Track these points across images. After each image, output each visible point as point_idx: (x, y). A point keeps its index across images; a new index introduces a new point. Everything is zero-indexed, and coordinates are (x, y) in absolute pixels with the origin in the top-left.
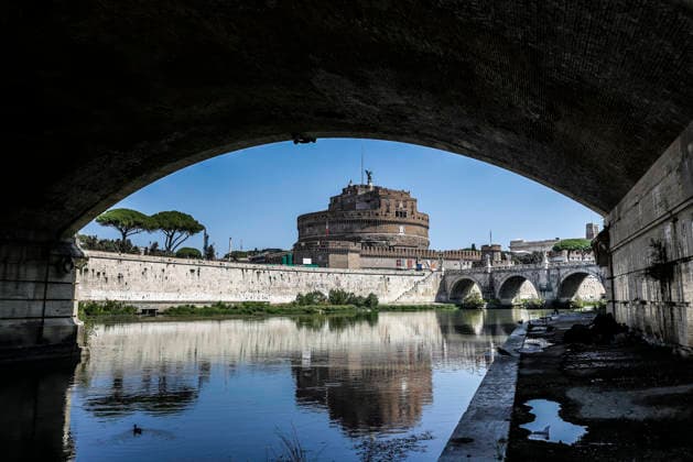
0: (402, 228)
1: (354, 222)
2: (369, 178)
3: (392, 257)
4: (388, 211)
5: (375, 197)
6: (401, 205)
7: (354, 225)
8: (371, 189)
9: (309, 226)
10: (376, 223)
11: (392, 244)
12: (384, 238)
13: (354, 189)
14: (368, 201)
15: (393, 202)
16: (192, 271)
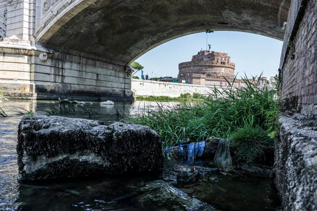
0: (223, 69)
1: (203, 66)
2: (210, 48)
3: (218, 81)
4: (217, 62)
5: (212, 56)
6: (223, 59)
7: (203, 67)
8: (211, 52)
9: (184, 67)
10: (212, 67)
11: (218, 75)
12: (215, 73)
13: (203, 52)
14: (209, 58)
15: (220, 58)
16: (141, 84)
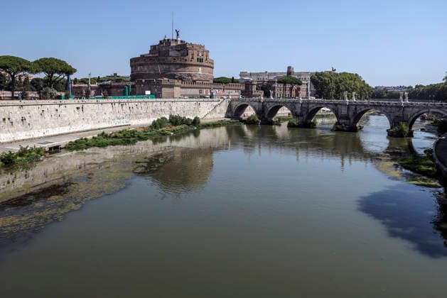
0: (200, 68)
1: (171, 64)
2: (178, 35)
3: (197, 88)
4: (193, 58)
5: (183, 48)
6: (200, 54)
7: (171, 66)
8: (179, 43)
9: (140, 65)
10: (185, 66)
11: (194, 79)
12: (190, 75)
13: (168, 42)
14: (179, 51)
15: (195, 52)
16: (78, 108)
